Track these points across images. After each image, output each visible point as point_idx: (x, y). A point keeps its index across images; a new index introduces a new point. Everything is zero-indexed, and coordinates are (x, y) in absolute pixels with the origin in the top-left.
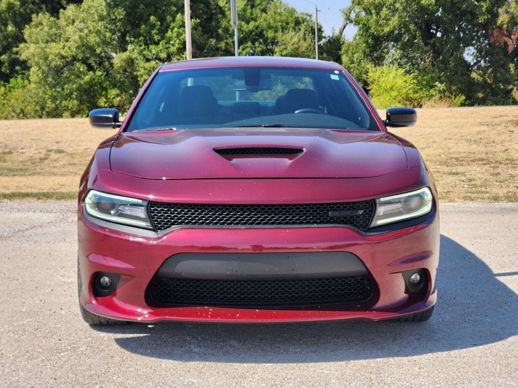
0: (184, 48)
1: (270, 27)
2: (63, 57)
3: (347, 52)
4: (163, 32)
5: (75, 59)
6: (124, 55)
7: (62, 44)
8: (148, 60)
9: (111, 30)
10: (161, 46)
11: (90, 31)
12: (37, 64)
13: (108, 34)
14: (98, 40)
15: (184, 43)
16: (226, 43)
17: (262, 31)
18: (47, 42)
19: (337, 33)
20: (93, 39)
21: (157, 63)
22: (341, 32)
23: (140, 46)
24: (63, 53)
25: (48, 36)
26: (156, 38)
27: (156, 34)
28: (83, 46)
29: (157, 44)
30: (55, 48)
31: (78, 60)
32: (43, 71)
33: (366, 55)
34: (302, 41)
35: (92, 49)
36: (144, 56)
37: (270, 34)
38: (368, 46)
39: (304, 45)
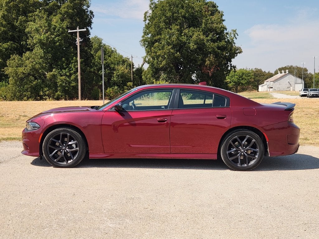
0: (77, 71)
1: (112, 63)
2: (24, 73)
3: (144, 75)
4: (68, 64)
5: (29, 74)
6: (51, 73)
7: (24, 68)
8: (62, 76)
9: (45, 63)
10: (67, 70)
11: (36, 63)
12: (13, 76)
13: (44, 65)
14: (40, 66)
15: (77, 69)
16: (94, 69)
17: (109, 65)
18: (17, 67)
19: (140, 66)
20: (37, 66)
21: (65, 77)
22: (142, 66)
23: (58, 70)
24: (24, 71)
25: (17, 64)
26: (65, 67)
27: (65, 65)
28: (33, 69)
29: (65, 69)
30: (21, 70)
31: (31, 75)
32: (15, 79)
33: (152, 76)
34: (125, 69)
35: (37, 71)
36: (60, 74)
37: (112, 66)
38: (153, 72)
39: (126, 71)
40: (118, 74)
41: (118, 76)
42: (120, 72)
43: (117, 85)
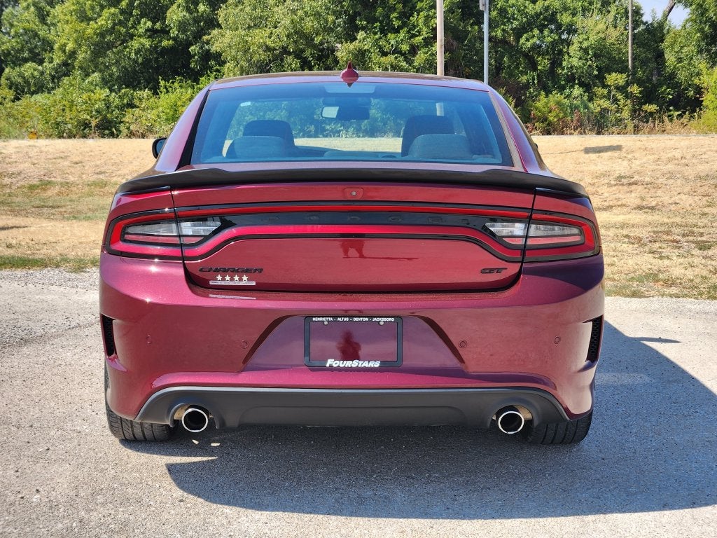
0: (435, 37)
1: (566, 9)
2: (268, 49)
3: (672, 45)
4: (405, 16)
5: (285, 51)
6: (352, 46)
7: (268, 31)
8: (384, 54)
9: (334, 13)
10: (402, 35)
11: (306, 13)
12: (234, 58)
13: (331, 18)
14: (316, 25)
15: (434, 30)
16: (503, 30)
17: (554, 14)
18: (249, 27)
19: (659, 16)
20: (309, 24)
21: (396, 58)
22: (666, 16)
23: (375, 33)
24: (269, 43)
25: (251, 19)
26: (396, 23)
27: (396, 18)
28: (296, 33)
29: (397, 31)
30: (259, 37)
31: (289, 53)
32: (242, 67)
33: (700, 52)
34: (611, 29)
35: (308, 39)
36: (380, 48)
37: (565, 19)
38: (705, 37)
39: (614, 34)
40: (585, 45)
41: (586, 51)
42: (593, 38)
43: (581, 84)
